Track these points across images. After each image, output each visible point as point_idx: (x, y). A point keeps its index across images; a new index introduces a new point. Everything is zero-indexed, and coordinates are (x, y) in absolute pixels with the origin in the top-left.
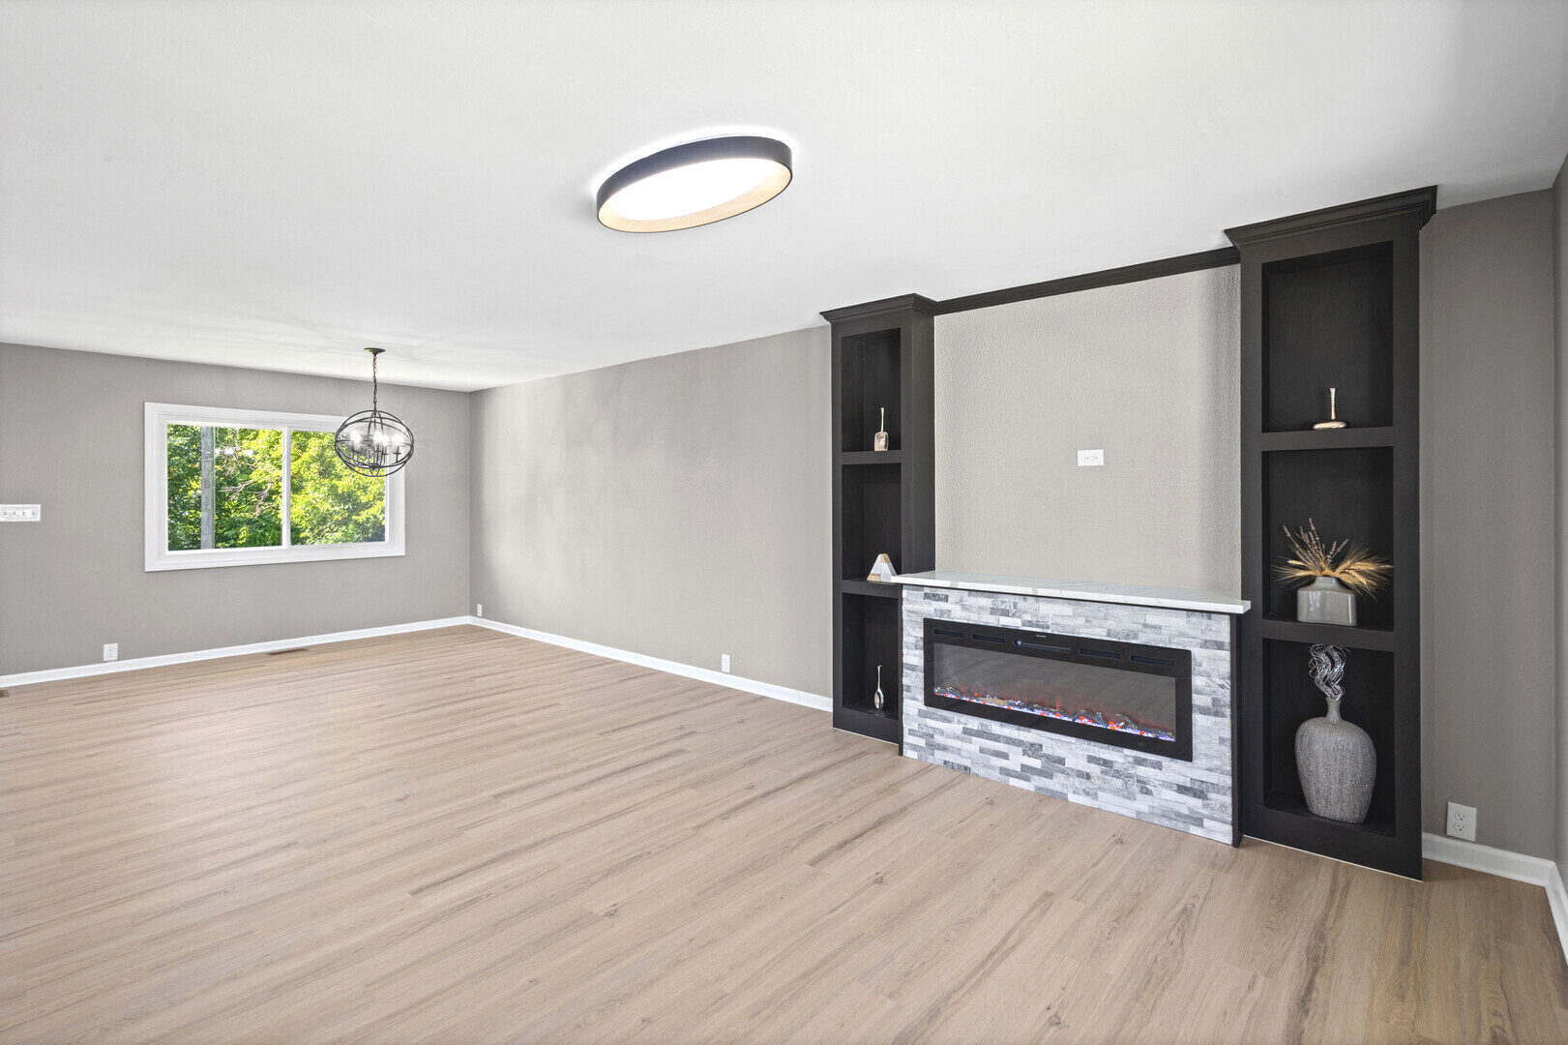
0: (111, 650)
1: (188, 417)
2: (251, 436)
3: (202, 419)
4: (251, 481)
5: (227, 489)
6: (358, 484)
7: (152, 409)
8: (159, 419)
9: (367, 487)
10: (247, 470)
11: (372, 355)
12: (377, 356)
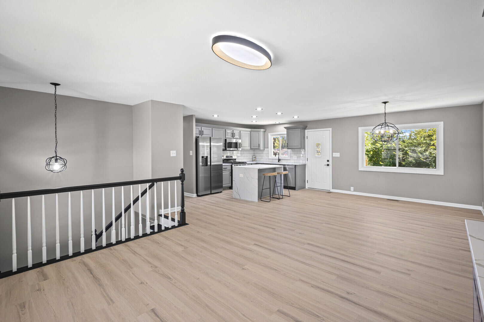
0: (352, 188)
7: (360, 128)
8: (362, 130)
11: (384, 104)
12: (386, 104)
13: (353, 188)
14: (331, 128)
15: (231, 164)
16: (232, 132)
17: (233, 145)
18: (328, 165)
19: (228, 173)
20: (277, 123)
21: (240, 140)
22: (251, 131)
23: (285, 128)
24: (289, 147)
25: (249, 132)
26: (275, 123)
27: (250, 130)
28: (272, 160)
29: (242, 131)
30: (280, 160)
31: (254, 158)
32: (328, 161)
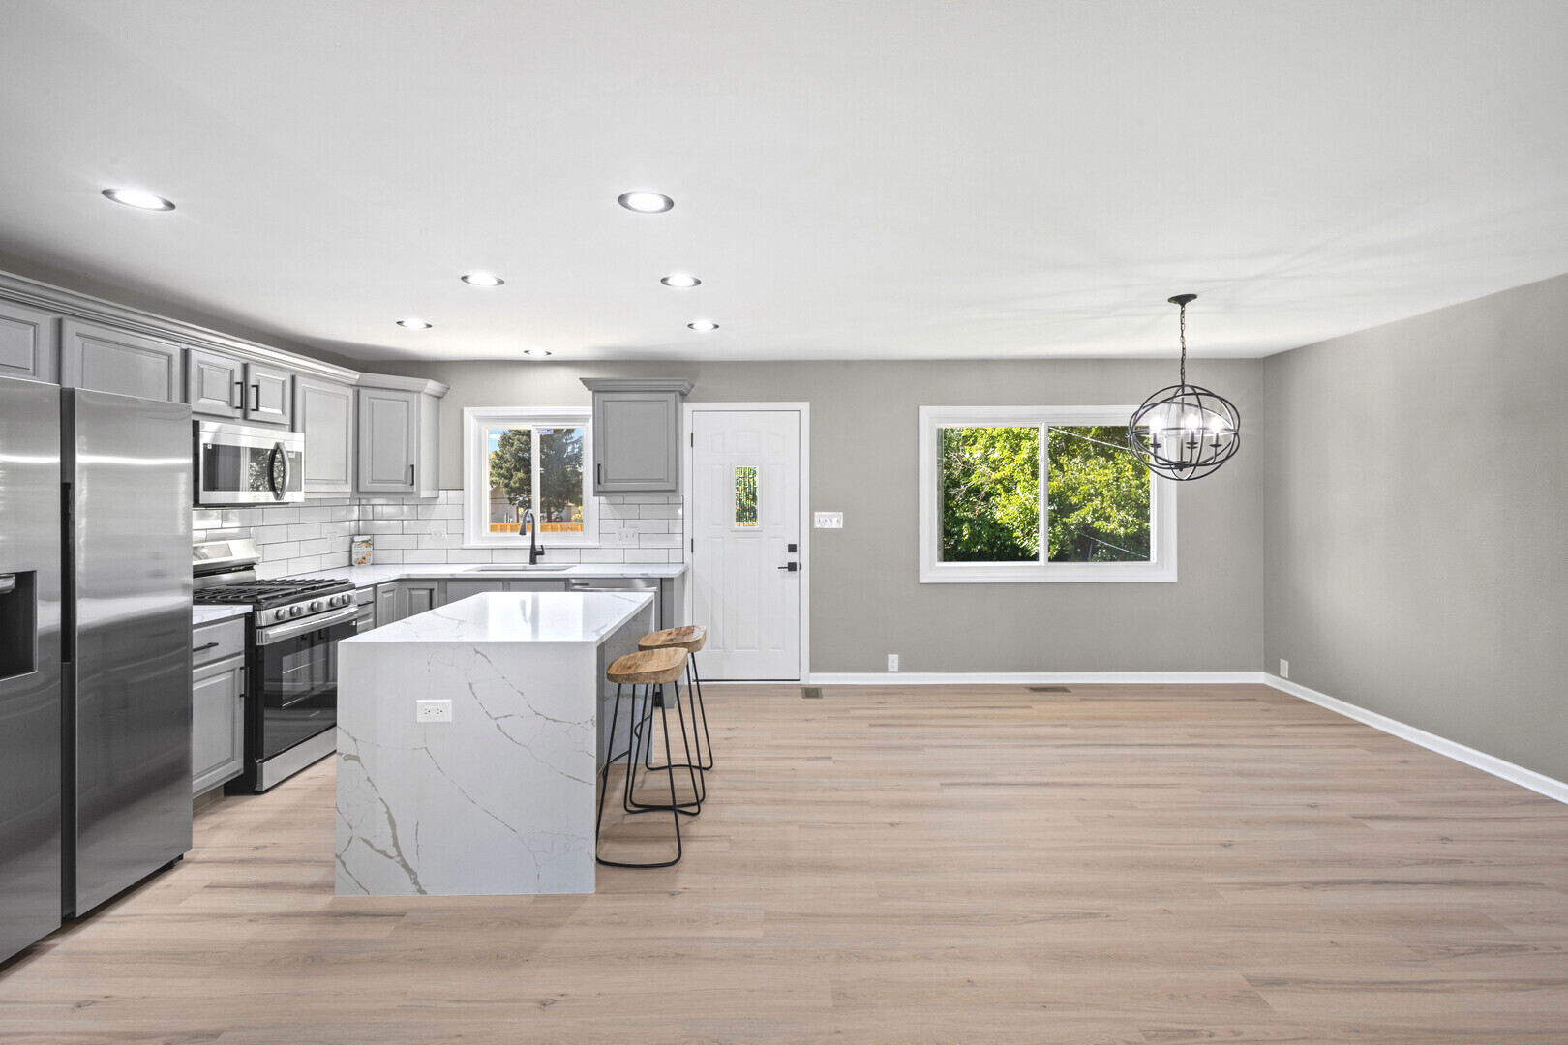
0: (893, 660)
1: (955, 419)
2: (971, 442)
3: (960, 418)
4: (972, 483)
5: (953, 491)
6: (1068, 484)
7: (925, 412)
8: (931, 420)
9: (1077, 488)
10: (967, 473)
11: (1178, 306)
12: (1186, 305)
13: (896, 656)
14: (808, 403)
15: (248, 608)
16: (238, 378)
17: (247, 469)
18: (792, 567)
19: (222, 678)
20: (538, 354)
21: (299, 436)
22: (358, 388)
23: (585, 382)
24: (610, 486)
25: (350, 392)
26: (526, 357)
27: (355, 376)
28: (486, 557)
29: (305, 374)
30: (542, 553)
31: (364, 548)
32: (792, 548)
